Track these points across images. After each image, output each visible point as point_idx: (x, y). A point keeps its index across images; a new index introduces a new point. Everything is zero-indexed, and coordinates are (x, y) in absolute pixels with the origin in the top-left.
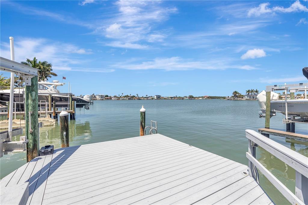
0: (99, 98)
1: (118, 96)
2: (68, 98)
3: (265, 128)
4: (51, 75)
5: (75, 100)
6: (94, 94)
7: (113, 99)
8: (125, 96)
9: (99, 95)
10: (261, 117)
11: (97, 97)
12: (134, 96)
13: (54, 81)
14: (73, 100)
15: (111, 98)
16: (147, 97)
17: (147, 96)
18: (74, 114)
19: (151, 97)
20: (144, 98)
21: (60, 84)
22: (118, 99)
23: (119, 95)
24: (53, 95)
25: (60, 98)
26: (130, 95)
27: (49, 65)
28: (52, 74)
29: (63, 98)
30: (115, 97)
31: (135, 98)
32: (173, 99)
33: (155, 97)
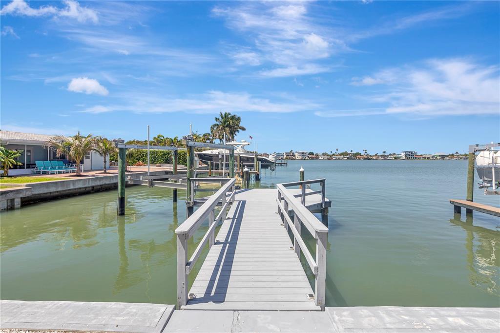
0: (300, 157)
1: (330, 154)
2: (253, 158)
3: (467, 200)
4: (239, 130)
5: (260, 160)
6: (292, 151)
7: (320, 158)
8: (342, 154)
9: (300, 152)
10: (481, 188)
11: (296, 154)
12: (358, 154)
13: (242, 141)
14: (258, 160)
15: (317, 157)
16: (385, 156)
17: (384, 152)
18: (258, 175)
19: (394, 154)
20: (379, 156)
21: (247, 143)
22: (329, 159)
23: (331, 152)
24: (241, 155)
25: (247, 158)
26: (352, 151)
27: (239, 119)
28: (240, 128)
29: (250, 158)
30: (324, 154)
31: (359, 156)
32: (448, 158)
33: (403, 155)
